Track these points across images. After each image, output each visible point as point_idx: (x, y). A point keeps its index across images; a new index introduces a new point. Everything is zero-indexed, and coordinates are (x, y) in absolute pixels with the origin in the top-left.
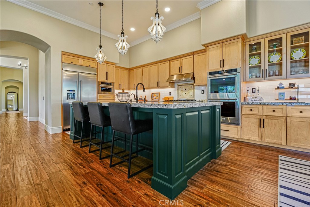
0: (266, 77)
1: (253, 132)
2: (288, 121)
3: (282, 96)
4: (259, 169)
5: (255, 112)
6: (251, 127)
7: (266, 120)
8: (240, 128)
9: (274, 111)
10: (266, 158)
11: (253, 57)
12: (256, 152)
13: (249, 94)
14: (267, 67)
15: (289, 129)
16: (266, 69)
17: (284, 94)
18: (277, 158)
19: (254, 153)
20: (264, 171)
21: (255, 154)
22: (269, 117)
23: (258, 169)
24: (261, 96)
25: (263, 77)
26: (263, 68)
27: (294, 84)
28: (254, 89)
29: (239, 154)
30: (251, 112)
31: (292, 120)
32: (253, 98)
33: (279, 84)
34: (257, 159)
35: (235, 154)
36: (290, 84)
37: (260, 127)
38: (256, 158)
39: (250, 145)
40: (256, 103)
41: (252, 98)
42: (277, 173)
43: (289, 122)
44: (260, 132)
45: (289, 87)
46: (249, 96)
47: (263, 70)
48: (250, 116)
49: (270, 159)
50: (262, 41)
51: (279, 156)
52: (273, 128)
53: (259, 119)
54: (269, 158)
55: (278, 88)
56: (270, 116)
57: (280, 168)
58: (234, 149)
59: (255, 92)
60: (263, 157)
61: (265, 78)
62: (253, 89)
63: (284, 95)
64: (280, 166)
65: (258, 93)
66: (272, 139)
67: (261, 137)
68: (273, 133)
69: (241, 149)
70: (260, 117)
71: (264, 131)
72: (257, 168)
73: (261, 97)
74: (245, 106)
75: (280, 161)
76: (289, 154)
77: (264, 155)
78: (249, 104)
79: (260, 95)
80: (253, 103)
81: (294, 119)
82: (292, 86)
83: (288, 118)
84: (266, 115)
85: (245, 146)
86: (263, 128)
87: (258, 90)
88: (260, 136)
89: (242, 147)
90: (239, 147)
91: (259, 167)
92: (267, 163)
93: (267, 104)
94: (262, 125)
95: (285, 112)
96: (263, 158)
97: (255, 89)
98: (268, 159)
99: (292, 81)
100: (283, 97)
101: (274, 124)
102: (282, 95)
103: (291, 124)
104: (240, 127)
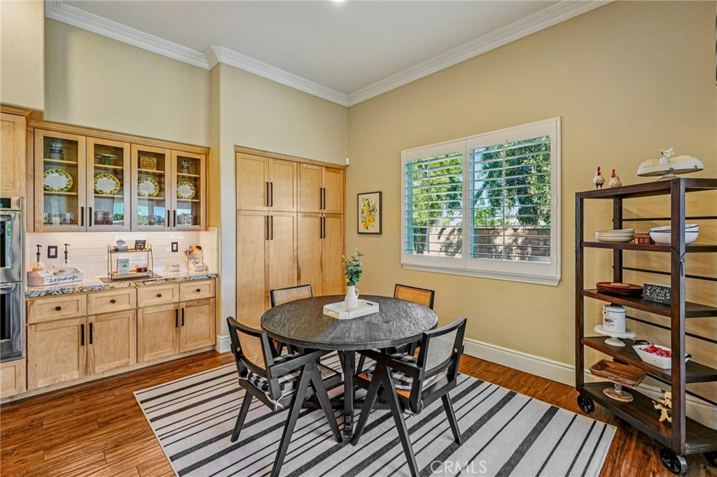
0: (90, 225)
1: (64, 363)
2: (140, 315)
3: (125, 266)
4: (120, 451)
5: (69, 311)
6: (57, 350)
7: (96, 326)
8: (25, 363)
9: (113, 301)
10: (115, 413)
11: (54, 171)
12: (86, 412)
13: (41, 264)
14: (92, 204)
15: (140, 331)
16: (90, 209)
17: (127, 261)
18: (133, 402)
19: (82, 416)
20: (130, 450)
21: (87, 418)
22: (102, 316)
23: (117, 453)
24: (74, 266)
25: (82, 225)
26: (81, 203)
27: (144, 243)
28: (54, 249)
29: (48, 444)
30: (57, 315)
31: (145, 313)
32: (55, 274)
33: (118, 242)
34: (100, 427)
35: (38, 451)
36: (137, 242)
37: (83, 344)
38: (97, 427)
39: (60, 398)
40: (71, 290)
41: (51, 273)
42: (153, 436)
43: (142, 317)
44: (83, 357)
45: (136, 249)
46: (41, 270)
47: (82, 208)
48: (55, 325)
49: (123, 413)
50: (81, 140)
51: (135, 393)
52: (112, 337)
53: (80, 327)
54: (121, 410)
55: (117, 250)
56: (105, 313)
57: (152, 420)
58: (21, 436)
59: (55, 256)
60: (110, 415)
61: (88, 227)
62: (51, 250)
63: (127, 264)
64: (149, 417)
65: (66, 258)
66: (110, 362)
67: (84, 366)
68: (112, 350)
69: (42, 425)
70: (83, 321)
71: (92, 351)
72: (115, 451)
73: (75, 269)
74: (39, 301)
75: (143, 406)
76: (146, 381)
77: (107, 409)
78: (51, 294)
79: (71, 264)
80: (62, 290)
81: (149, 311)
82: (140, 246)
83: (140, 311)
84: (95, 315)
85: (48, 409)
86: (89, 345)
87: (66, 252)
88: (82, 366)
89: (42, 415)
90: (33, 421)
91: (115, 447)
92: (124, 425)
93: (97, 288)
94: (87, 339)
95: (133, 300)
96: (110, 418)
97: (56, 247)
98: (121, 413)
99: (140, 236)
100: (125, 268)
101: (114, 329)
102: (123, 264)
103: (144, 320)
104: (25, 360)
